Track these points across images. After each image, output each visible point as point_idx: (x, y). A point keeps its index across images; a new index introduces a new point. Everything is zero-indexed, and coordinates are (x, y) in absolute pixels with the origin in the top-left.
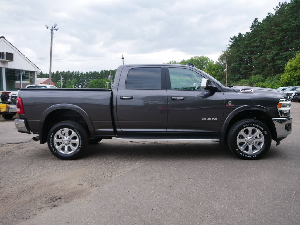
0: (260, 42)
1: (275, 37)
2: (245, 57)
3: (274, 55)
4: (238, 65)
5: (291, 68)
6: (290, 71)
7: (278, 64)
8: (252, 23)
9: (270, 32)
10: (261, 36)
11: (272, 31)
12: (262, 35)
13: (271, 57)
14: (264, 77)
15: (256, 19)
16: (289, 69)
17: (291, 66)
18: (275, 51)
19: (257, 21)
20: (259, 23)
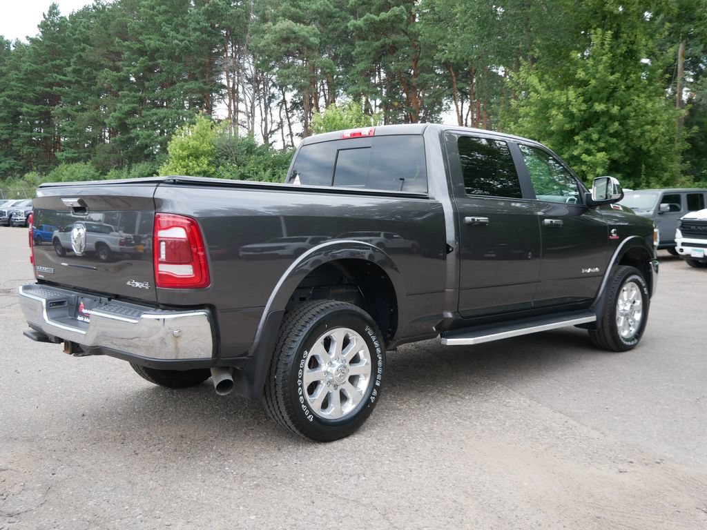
0: (74, 71)
1: (124, 65)
2: (28, 108)
3: (123, 114)
4: (5, 132)
5: (185, 153)
6: (183, 159)
7: (137, 137)
8: (44, 15)
9: (105, 51)
10: (81, 56)
11: (111, 49)
12: (82, 54)
13: (116, 118)
14: (98, 170)
15: (54, 7)
16: (179, 155)
17: (182, 147)
18: (126, 103)
19: (57, 14)
20: (61, 18)
